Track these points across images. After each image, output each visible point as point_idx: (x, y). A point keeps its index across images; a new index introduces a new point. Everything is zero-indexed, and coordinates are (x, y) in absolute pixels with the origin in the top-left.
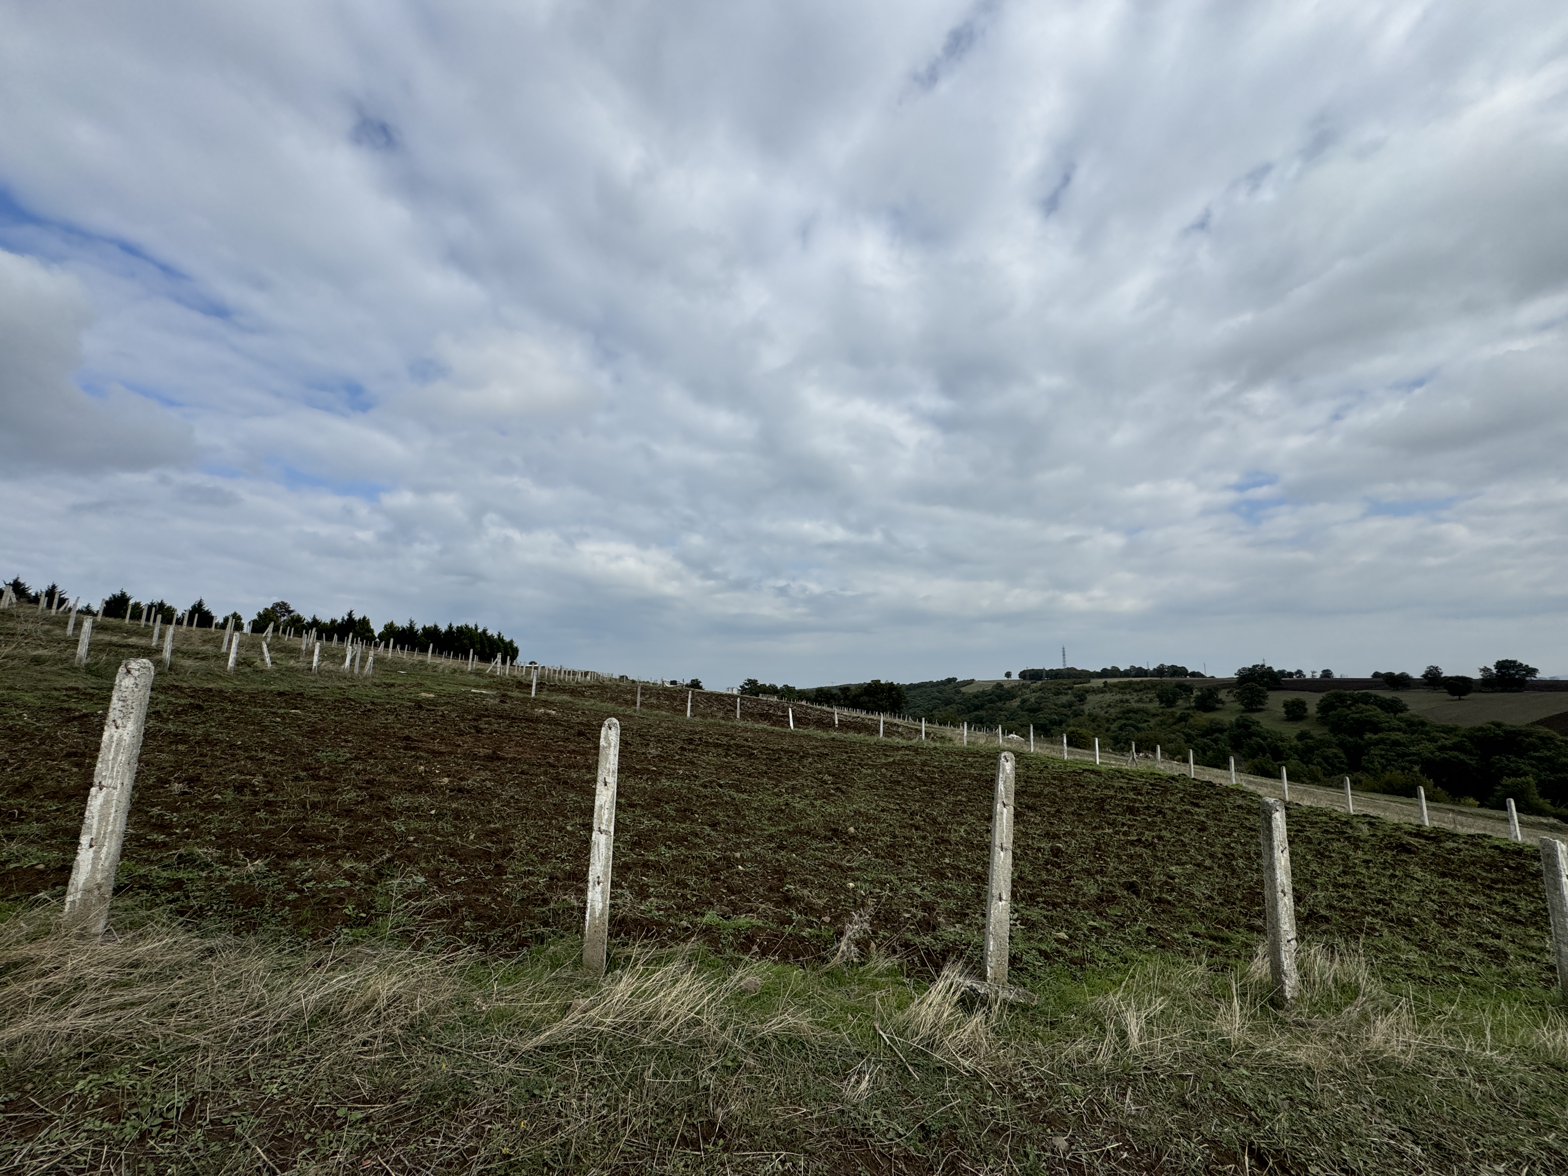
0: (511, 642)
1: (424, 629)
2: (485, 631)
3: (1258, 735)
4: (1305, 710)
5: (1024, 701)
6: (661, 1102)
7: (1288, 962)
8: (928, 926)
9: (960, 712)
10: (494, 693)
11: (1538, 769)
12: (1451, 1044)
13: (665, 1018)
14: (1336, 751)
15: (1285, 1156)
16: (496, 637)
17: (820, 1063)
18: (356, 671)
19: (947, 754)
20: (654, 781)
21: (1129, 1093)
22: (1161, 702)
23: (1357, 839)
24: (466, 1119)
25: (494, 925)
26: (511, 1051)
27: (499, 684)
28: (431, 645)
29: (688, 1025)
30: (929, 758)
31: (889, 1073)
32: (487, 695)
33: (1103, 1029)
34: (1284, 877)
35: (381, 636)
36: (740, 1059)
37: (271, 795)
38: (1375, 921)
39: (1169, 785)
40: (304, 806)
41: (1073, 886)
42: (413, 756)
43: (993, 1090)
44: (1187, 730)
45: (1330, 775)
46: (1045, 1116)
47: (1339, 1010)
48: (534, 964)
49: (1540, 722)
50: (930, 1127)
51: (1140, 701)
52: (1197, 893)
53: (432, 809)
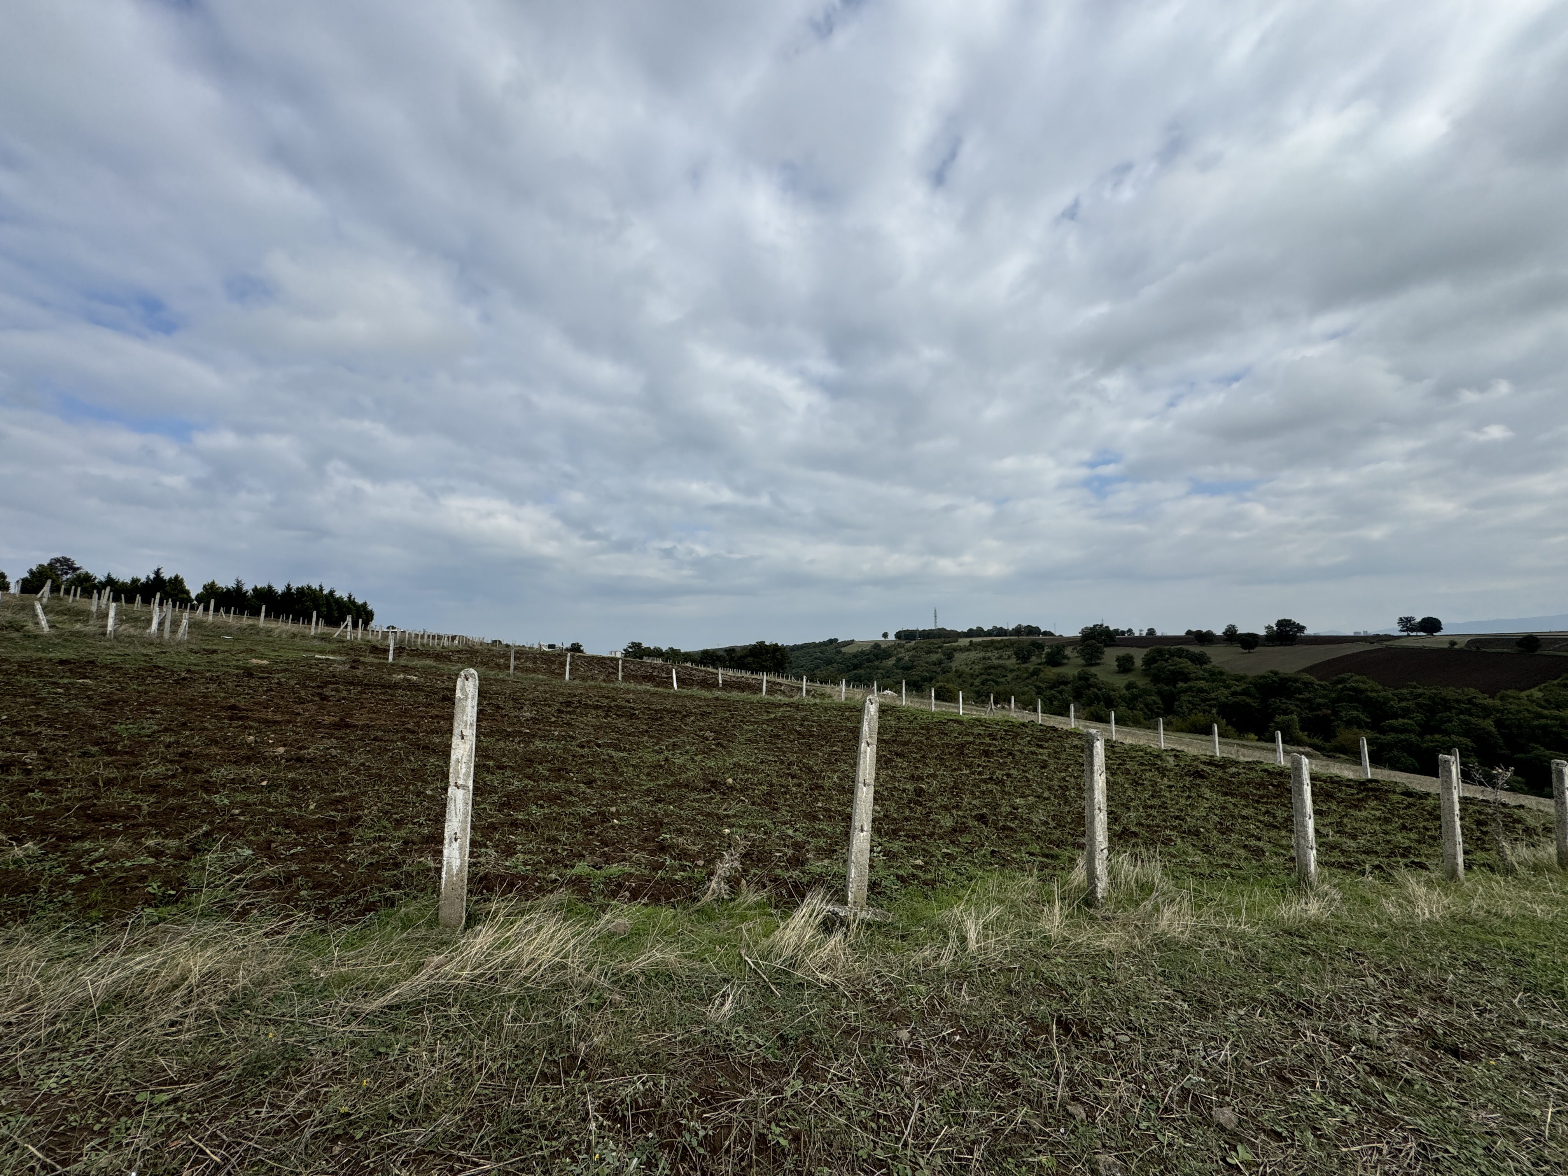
0: (365, 605)
1: (255, 590)
2: (331, 593)
3: (1095, 686)
4: (1133, 663)
5: (899, 660)
6: (521, 1044)
7: (1101, 868)
8: (797, 862)
9: (841, 672)
10: (344, 658)
11: (1300, 708)
12: (1217, 923)
13: (527, 966)
14: (1154, 698)
15: (1086, 1023)
16: (346, 599)
17: (686, 991)
18: (167, 635)
19: (826, 710)
20: (527, 743)
21: (965, 986)
22: (1018, 658)
23: (1165, 769)
24: (298, 1086)
25: (336, 891)
26: (353, 1015)
27: (351, 649)
28: (264, 608)
29: (552, 969)
30: (808, 713)
31: (752, 993)
32: (334, 661)
33: (946, 937)
34: (1101, 796)
35: (199, 598)
36: (605, 995)
37: (50, 773)
38: (1172, 833)
39: (1019, 731)
40: (96, 784)
41: (931, 820)
42: (240, 726)
43: (846, 997)
44: (1038, 684)
45: (1149, 719)
46: (892, 1015)
47: (1138, 905)
48: (383, 925)
49: (1305, 670)
50: (788, 1035)
51: (1000, 658)
52: (1034, 820)
53: (262, 780)
